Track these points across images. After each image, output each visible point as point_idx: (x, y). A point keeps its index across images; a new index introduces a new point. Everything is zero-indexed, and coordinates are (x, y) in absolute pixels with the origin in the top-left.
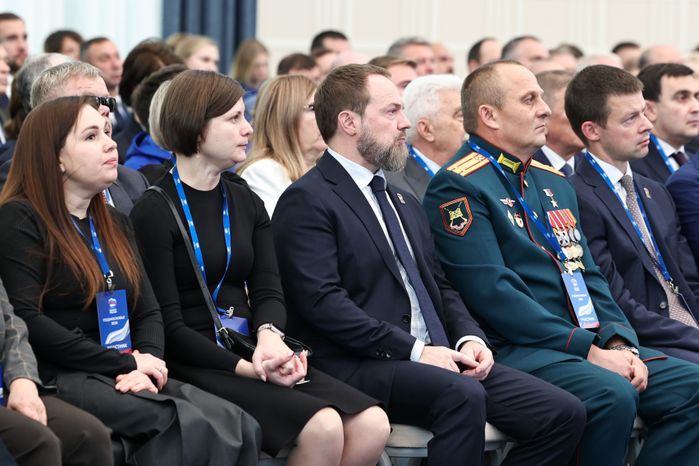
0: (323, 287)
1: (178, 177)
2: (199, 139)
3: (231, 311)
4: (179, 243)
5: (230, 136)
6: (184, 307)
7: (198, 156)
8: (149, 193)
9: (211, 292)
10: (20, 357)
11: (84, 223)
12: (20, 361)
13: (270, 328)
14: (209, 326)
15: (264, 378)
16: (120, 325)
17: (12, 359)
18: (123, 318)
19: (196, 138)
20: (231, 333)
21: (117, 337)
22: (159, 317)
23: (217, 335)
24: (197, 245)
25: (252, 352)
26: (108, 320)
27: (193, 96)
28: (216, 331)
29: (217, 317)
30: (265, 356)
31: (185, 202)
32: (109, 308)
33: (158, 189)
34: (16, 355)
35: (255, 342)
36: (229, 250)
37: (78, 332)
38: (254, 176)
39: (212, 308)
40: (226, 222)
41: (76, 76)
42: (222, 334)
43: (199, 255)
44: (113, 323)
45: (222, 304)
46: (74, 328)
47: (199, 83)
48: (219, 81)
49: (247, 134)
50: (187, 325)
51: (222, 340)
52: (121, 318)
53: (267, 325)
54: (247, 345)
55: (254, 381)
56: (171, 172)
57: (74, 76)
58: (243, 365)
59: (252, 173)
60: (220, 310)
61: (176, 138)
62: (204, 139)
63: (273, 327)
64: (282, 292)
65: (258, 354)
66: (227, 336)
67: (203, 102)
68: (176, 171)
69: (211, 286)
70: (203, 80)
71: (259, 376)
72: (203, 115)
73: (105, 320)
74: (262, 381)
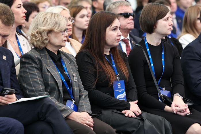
0: (198, 81)
1: (146, 41)
2: (154, 27)
3: (164, 88)
4: (146, 64)
5: (165, 26)
6: (147, 87)
7: (154, 33)
8: (136, 47)
9: (157, 81)
10: (83, 104)
11: (109, 57)
12: (83, 105)
13: (178, 95)
14: (156, 94)
15: (175, 112)
16: (122, 93)
17: (80, 104)
18: (123, 90)
19: (153, 27)
20: (164, 96)
21: (121, 96)
22: (135, 89)
23: (159, 97)
24: (152, 65)
25: (171, 103)
26: (118, 90)
27: (152, 12)
28: (159, 95)
29: (160, 91)
30: (176, 105)
31: (148, 50)
32: (118, 86)
33: (139, 45)
34: (82, 103)
35: (172, 100)
36: (164, 66)
37: (108, 95)
38: (184, 40)
39: (157, 87)
40: (163, 56)
41: (122, 6)
42: (161, 96)
43: (153, 69)
44: (119, 92)
45: (161, 86)
46: (107, 93)
47: (153, 8)
48: (160, 7)
49: (171, 25)
50: (148, 93)
51: (161, 99)
52: (122, 90)
53: (177, 94)
54: (169, 101)
55: (172, 113)
56: (144, 39)
57: (121, 5)
58: (167, 108)
59: (183, 39)
60: (160, 88)
61: (146, 27)
62: (156, 27)
63: (179, 95)
64: (183, 82)
65: (173, 104)
66: (162, 97)
67: (155, 14)
68: (146, 39)
69: (157, 79)
70: (155, 6)
71: (173, 111)
72: (155, 18)
73: (116, 90)
74: (174, 113)
